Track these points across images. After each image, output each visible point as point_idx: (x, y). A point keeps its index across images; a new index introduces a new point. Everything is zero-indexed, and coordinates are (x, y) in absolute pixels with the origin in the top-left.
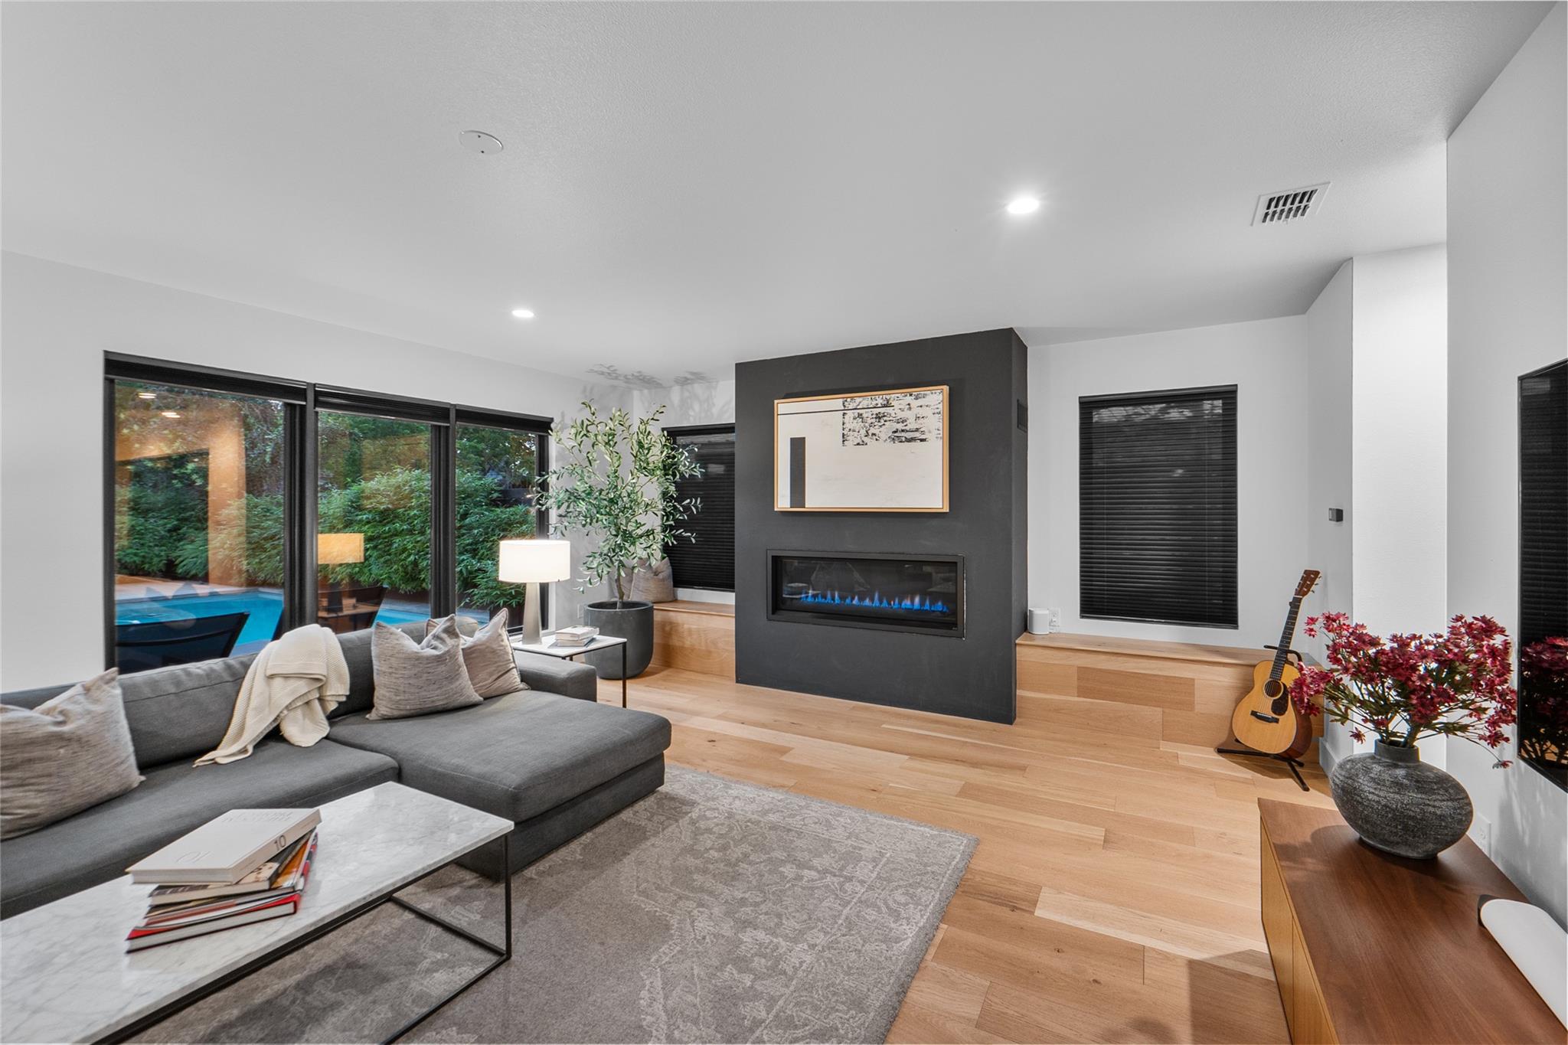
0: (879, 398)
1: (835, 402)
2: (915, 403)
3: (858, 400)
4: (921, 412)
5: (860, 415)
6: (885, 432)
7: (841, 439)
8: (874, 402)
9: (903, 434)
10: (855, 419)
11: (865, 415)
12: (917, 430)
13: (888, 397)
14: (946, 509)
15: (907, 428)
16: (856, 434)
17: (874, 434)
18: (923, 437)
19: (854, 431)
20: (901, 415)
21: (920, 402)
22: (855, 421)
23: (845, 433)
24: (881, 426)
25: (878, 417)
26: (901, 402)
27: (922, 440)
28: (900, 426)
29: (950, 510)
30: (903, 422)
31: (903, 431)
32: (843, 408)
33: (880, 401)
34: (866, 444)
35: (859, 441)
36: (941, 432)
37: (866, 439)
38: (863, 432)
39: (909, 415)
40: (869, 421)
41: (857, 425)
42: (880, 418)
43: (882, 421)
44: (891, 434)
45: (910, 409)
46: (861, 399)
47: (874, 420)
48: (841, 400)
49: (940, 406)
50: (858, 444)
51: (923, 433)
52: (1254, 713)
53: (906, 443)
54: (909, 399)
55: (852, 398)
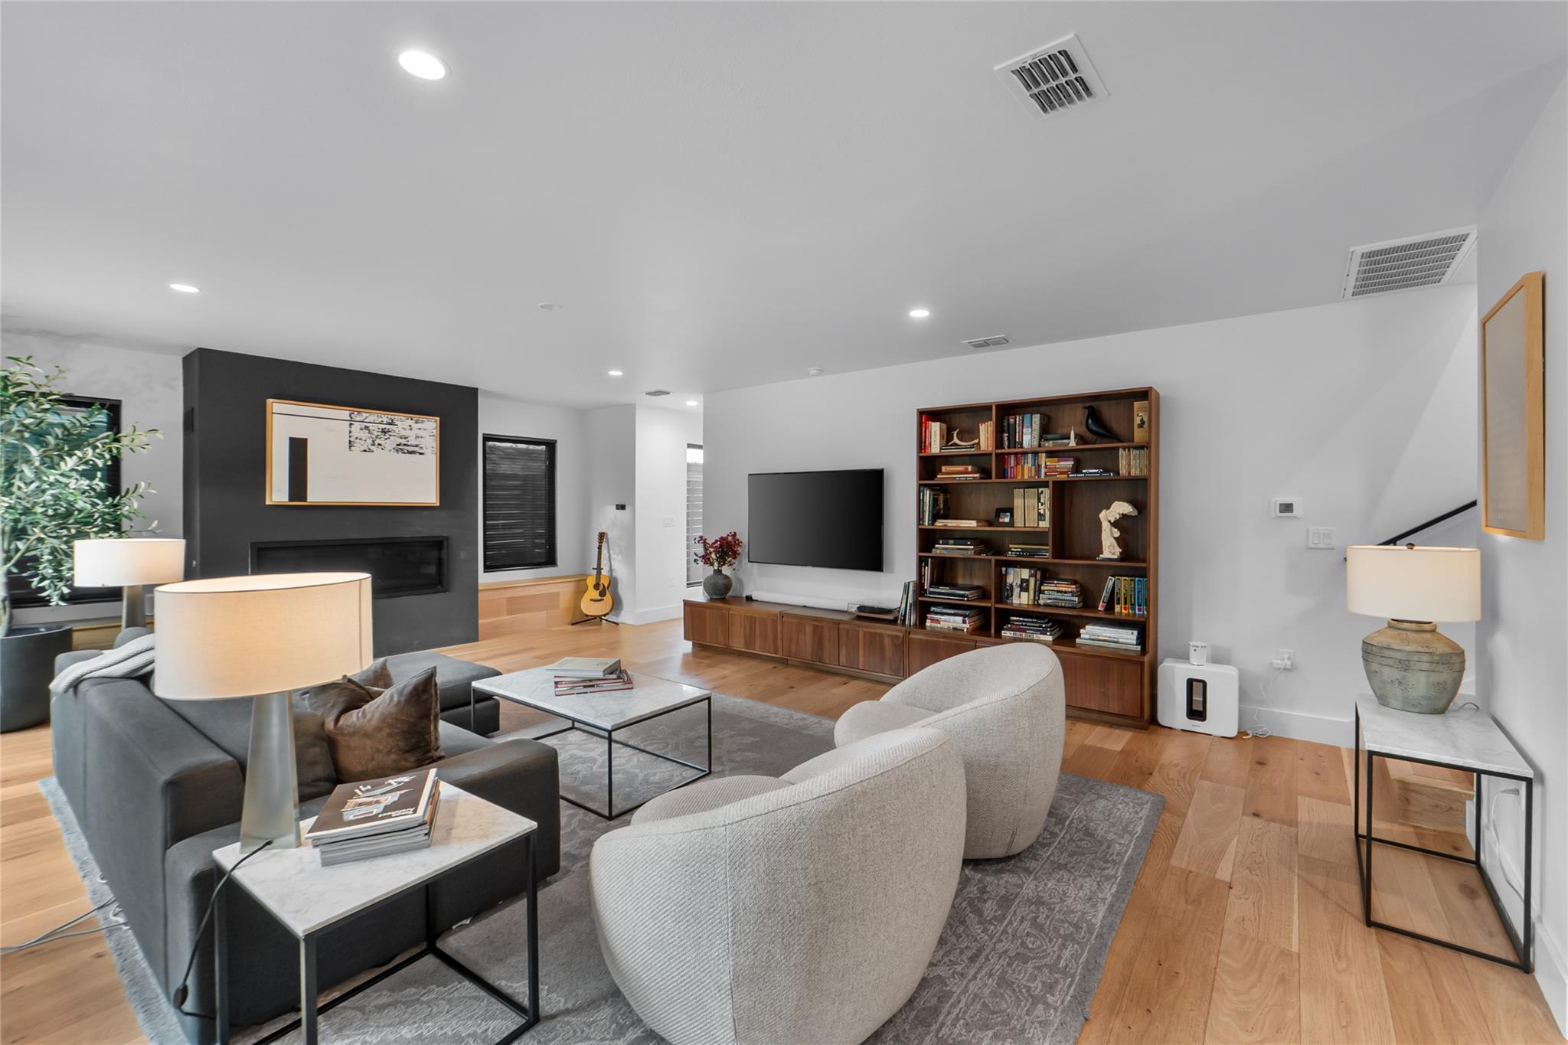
0: (385, 417)
1: (344, 413)
2: (415, 426)
3: (365, 415)
4: (421, 433)
5: (367, 428)
6: (390, 443)
7: (348, 445)
8: (380, 420)
9: (405, 447)
10: (361, 429)
11: (371, 428)
12: (417, 446)
13: (393, 417)
14: (438, 504)
15: (409, 443)
16: (363, 442)
17: (379, 444)
18: (421, 451)
19: (360, 439)
20: (403, 433)
21: (419, 425)
22: (362, 432)
23: (352, 439)
24: (386, 439)
25: (384, 432)
26: (403, 423)
27: (420, 454)
28: (403, 441)
29: (440, 503)
30: (405, 438)
31: (405, 445)
32: (349, 419)
33: (385, 419)
34: (373, 451)
35: (366, 448)
36: (435, 449)
37: (372, 448)
38: (370, 441)
39: (411, 434)
40: (376, 433)
41: (365, 435)
42: (385, 432)
43: (387, 436)
44: (395, 446)
45: (411, 429)
46: (367, 415)
47: (380, 433)
48: (348, 412)
49: (435, 431)
50: (365, 451)
51: (421, 448)
52: (591, 600)
53: (408, 455)
54: (410, 422)
55: (359, 412)
